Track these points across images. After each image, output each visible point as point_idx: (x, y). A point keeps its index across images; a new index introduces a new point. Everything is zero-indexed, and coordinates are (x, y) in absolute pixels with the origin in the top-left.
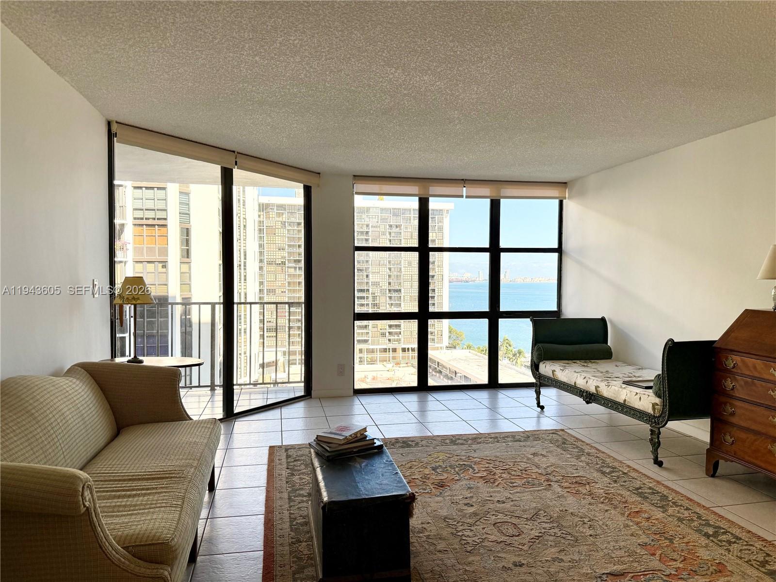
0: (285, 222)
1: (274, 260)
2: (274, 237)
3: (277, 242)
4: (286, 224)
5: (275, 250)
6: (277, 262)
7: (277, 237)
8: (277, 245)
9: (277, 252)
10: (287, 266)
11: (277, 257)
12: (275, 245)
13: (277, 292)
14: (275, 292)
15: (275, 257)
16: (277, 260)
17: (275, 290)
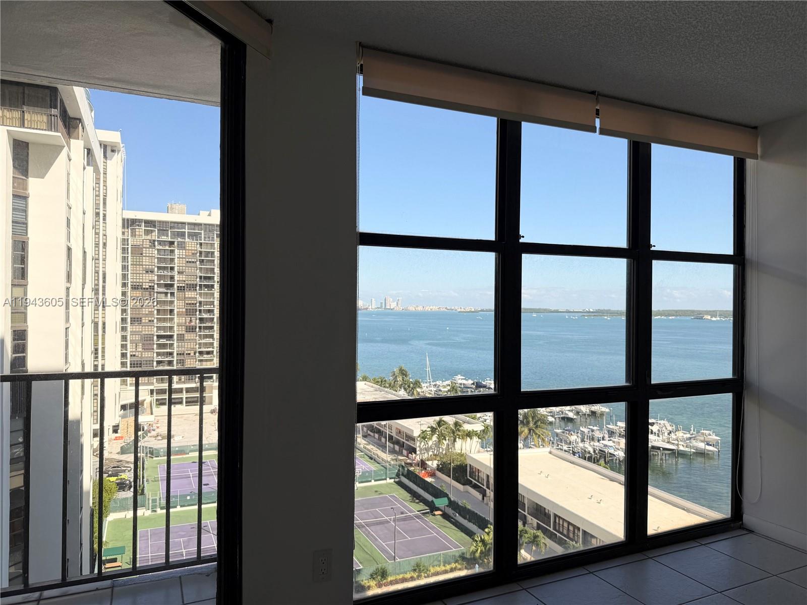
0: (154, 241)
1: (141, 284)
2: (141, 258)
3: (144, 263)
4: (156, 243)
5: (141, 272)
6: (144, 287)
7: (144, 258)
8: (144, 266)
9: (144, 275)
10: (156, 291)
11: (144, 280)
12: (141, 266)
13: (143, 321)
14: (140, 321)
15: (141, 280)
16: (144, 284)
17: (141, 319)
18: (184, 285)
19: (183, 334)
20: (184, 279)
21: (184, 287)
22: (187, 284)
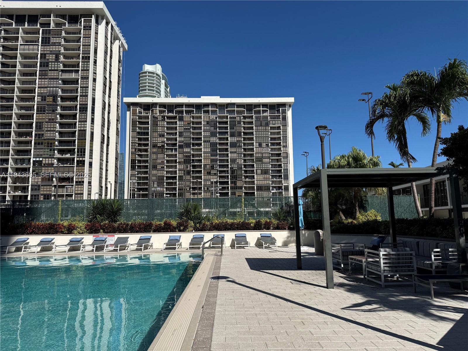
2: (157, 127)
4: (166, 118)
5: (157, 136)
10: (165, 148)
12: (157, 133)
14: (156, 167)
16: (158, 144)
18: (182, 144)
19: (182, 176)
20: (183, 140)
21: (183, 145)
22: (185, 143)
